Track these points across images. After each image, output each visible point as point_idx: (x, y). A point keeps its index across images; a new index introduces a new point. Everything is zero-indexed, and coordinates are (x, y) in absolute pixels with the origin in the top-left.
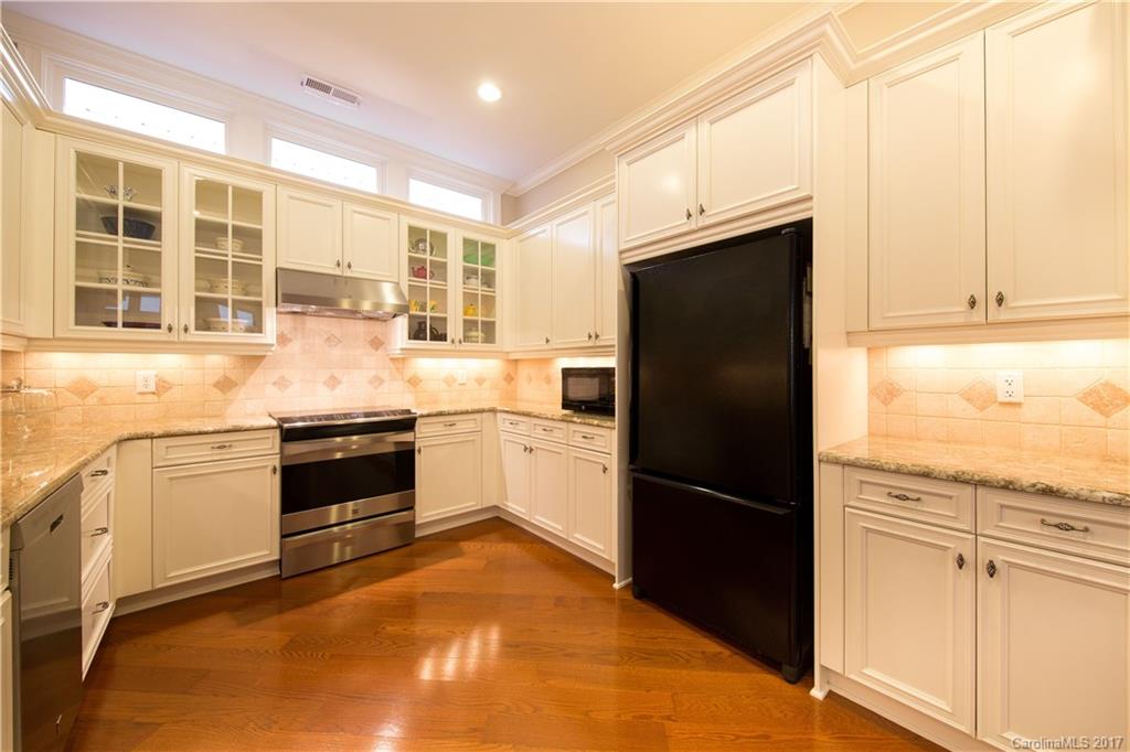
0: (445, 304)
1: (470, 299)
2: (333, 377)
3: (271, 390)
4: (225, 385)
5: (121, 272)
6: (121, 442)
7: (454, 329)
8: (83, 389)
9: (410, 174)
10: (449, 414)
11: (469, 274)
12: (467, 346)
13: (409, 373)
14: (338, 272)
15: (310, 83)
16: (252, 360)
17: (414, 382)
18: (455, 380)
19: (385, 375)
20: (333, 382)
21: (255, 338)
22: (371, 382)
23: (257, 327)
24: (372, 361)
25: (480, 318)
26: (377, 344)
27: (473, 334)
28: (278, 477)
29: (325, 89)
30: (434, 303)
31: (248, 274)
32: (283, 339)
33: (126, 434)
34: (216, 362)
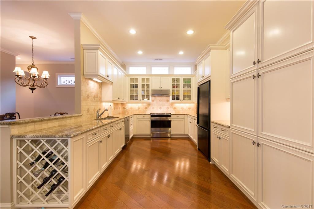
0: (179, 92)
1: (184, 91)
2: (160, 107)
3: (151, 109)
4: (146, 108)
5: (134, 93)
6: (134, 115)
7: (181, 98)
8: (131, 108)
9: (174, 67)
10: (177, 115)
11: (184, 86)
12: (184, 101)
13: (174, 107)
14: (160, 89)
15: (155, 59)
16: (149, 104)
17: (175, 108)
18: (183, 108)
19: (169, 107)
20: (161, 108)
21: (149, 101)
22: (167, 108)
23: (149, 99)
24: (167, 104)
25: (187, 95)
26: (168, 101)
27: (186, 98)
28: (150, 122)
29: (157, 59)
30: (177, 93)
31: (148, 91)
32: (153, 101)
33: (134, 114)
34: (145, 104)
